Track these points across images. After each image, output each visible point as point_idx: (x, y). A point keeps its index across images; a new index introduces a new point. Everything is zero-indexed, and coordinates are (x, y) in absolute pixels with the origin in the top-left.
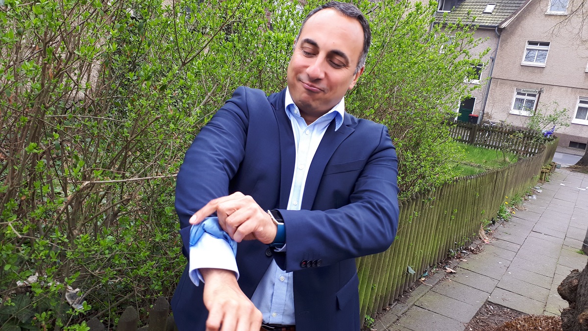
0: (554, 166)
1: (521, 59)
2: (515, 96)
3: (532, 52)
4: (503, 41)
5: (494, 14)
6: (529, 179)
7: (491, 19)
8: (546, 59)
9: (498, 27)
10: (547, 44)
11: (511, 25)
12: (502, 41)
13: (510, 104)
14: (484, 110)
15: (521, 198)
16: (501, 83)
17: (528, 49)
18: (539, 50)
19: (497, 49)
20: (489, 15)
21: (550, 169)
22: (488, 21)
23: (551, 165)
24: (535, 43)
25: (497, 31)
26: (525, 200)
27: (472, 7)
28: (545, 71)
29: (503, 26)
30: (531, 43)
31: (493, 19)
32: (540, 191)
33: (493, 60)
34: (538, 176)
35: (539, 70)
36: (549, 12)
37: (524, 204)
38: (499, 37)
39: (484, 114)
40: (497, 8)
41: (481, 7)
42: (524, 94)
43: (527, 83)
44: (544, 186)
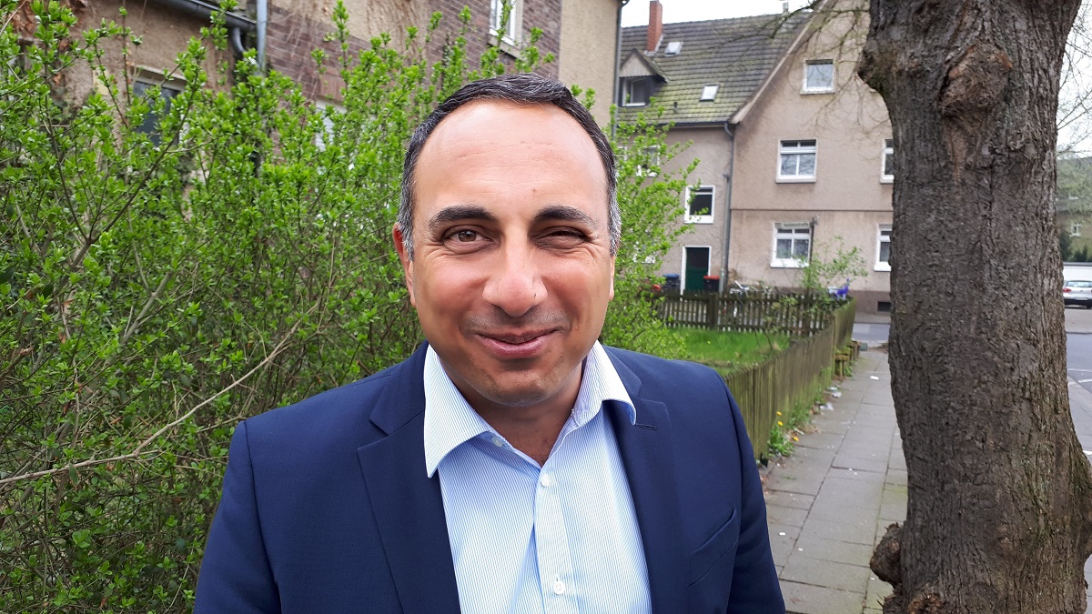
0: (856, 349)
1: (775, 172)
2: (776, 236)
3: (791, 158)
4: (740, 145)
5: (718, 100)
6: (815, 377)
7: (714, 110)
8: (815, 168)
9: (727, 122)
10: (812, 143)
11: (749, 117)
12: (738, 146)
13: (770, 250)
14: (727, 267)
15: (807, 412)
16: (748, 217)
17: (782, 155)
18: (801, 154)
19: (732, 160)
20: (711, 104)
21: (849, 353)
22: (708, 115)
23: (851, 347)
24: (793, 144)
25: (727, 130)
26: (815, 413)
27: (679, 92)
28: (817, 189)
29: (737, 119)
30: (785, 144)
31: (719, 110)
32: (838, 394)
33: (728, 178)
34: (830, 369)
35: (807, 186)
36: (806, 89)
37: (813, 421)
38: (732, 139)
39: (727, 272)
40: (721, 90)
41: (695, 91)
42: (790, 231)
43: (792, 213)
44: (844, 384)
